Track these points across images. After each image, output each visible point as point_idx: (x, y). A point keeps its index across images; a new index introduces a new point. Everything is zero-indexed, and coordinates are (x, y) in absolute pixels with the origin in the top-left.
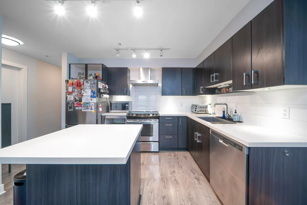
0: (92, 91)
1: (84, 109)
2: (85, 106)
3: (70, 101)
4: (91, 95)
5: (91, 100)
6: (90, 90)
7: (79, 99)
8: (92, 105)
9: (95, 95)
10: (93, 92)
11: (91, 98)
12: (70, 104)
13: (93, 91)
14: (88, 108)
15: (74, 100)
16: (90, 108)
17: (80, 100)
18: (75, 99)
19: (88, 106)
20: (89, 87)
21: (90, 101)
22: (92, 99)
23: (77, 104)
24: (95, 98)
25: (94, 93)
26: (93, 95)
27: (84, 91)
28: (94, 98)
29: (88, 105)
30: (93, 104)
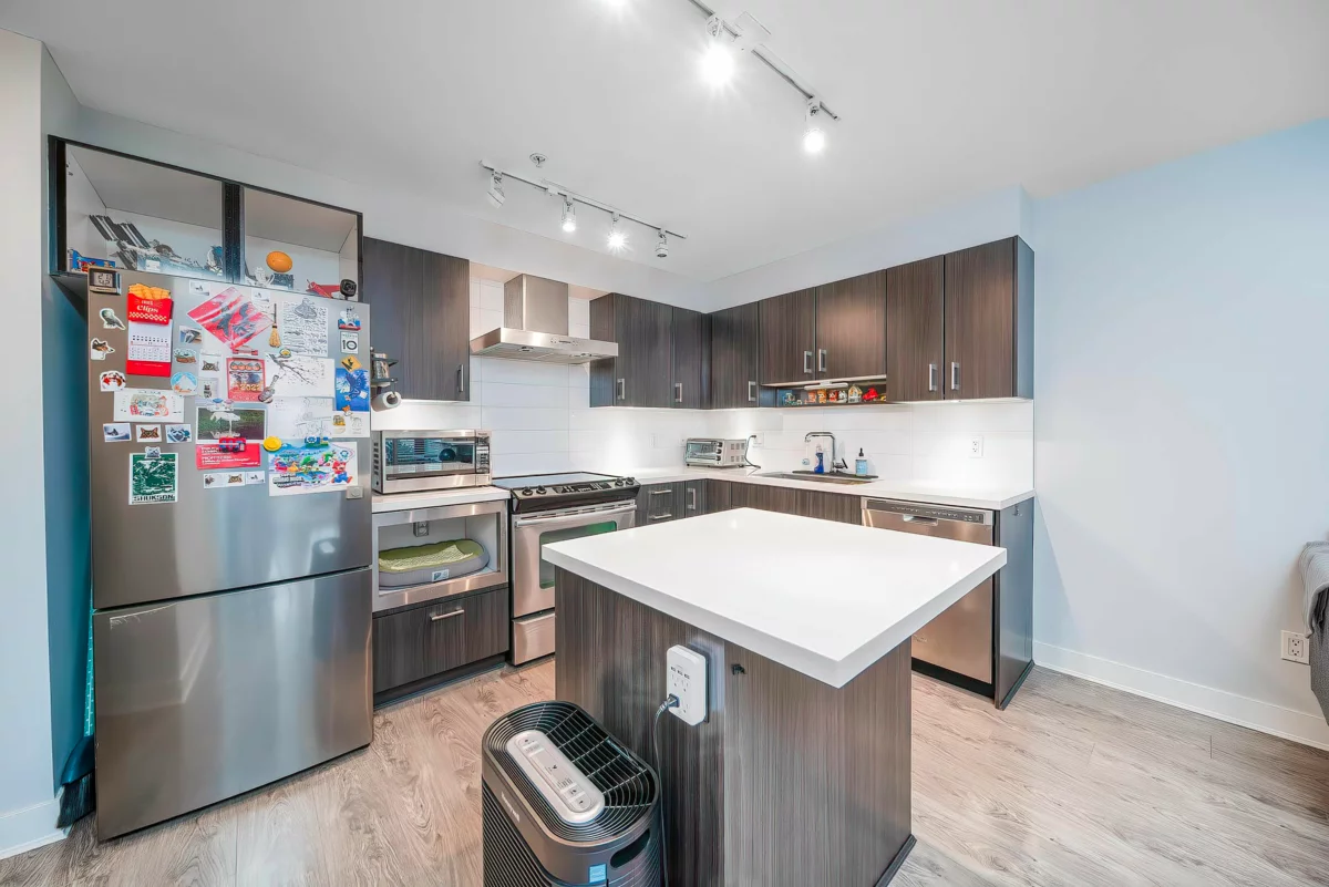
0: (338, 372)
1: (282, 485)
2: (290, 464)
3: (146, 434)
4: (337, 392)
5: (338, 421)
6: (330, 365)
7: (238, 418)
8: (345, 454)
9: (363, 395)
10: (350, 379)
11: (341, 413)
12: (152, 456)
13: (351, 372)
14: (313, 475)
15: (187, 427)
16: (332, 474)
17: (252, 426)
18: (204, 413)
19: (312, 463)
20: (325, 346)
21: (331, 431)
22: (347, 419)
23: (224, 450)
24: (366, 409)
25: (356, 384)
26: (351, 394)
27: (281, 365)
28: (356, 414)
29: (318, 456)
30: (353, 446)
